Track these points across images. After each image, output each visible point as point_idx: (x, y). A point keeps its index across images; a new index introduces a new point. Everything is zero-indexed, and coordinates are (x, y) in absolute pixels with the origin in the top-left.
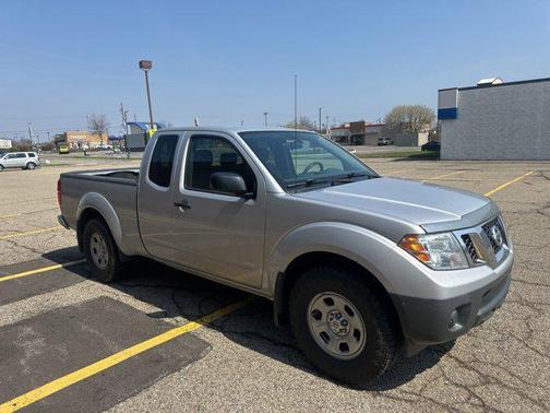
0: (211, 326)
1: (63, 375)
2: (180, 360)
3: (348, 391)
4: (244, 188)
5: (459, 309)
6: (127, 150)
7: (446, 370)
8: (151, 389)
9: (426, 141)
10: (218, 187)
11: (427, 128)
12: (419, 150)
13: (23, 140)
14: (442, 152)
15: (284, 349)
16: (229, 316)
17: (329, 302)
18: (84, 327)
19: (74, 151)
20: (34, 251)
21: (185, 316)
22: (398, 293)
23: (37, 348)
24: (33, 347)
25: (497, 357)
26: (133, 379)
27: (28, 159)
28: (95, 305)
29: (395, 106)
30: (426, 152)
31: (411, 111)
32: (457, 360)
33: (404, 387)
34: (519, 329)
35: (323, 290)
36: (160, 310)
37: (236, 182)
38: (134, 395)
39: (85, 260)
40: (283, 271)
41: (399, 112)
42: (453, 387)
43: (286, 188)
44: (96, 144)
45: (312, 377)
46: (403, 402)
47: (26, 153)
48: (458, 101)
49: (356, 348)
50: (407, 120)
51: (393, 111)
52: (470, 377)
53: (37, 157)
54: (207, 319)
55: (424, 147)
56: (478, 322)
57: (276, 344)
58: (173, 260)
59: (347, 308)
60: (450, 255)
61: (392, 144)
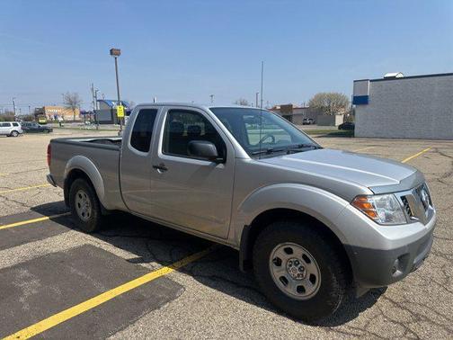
0: (182, 270)
1: (58, 312)
2: (159, 300)
3: (305, 326)
4: (216, 154)
5: (400, 258)
6: (96, 123)
7: (383, 309)
8: (136, 324)
9: (341, 122)
10: (195, 153)
11: (342, 111)
12: (337, 129)
13: (7, 112)
14: (356, 131)
15: (246, 290)
16: (196, 262)
17: (289, 251)
18: (73, 270)
19: (51, 122)
20: (23, 205)
21: (159, 262)
22: (351, 244)
23: (33, 288)
24: (30, 287)
25: (424, 299)
26: (120, 316)
27: (12, 128)
28: (80, 252)
29: (317, 93)
30: (342, 131)
31: (330, 98)
32: (391, 301)
33: (351, 323)
34: (438, 275)
35: (283, 241)
36: (137, 256)
37: (208, 149)
38: (122, 329)
39: (69, 213)
40: (249, 224)
41: (320, 98)
42: (391, 324)
43: (251, 155)
44: (69, 117)
45: (273, 315)
46: (352, 336)
47: (11, 123)
48: (369, 90)
49: (311, 290)
50: (327, 105)
51: (315, 97)
52: (404, 315)
53: (20, 126)
54: (178, 264)
55: (340, 127)
56: (414, 269)
57: (239, 287)
58: (150, 214)
59: (304, 257)
60: (392, 213)
61: (314, 123)
